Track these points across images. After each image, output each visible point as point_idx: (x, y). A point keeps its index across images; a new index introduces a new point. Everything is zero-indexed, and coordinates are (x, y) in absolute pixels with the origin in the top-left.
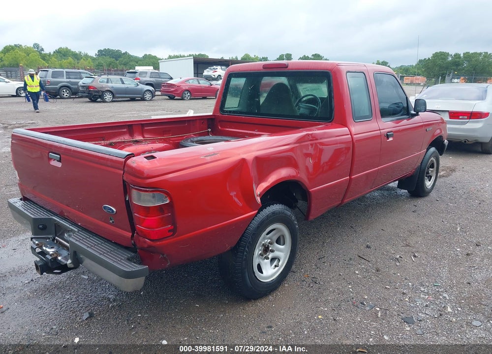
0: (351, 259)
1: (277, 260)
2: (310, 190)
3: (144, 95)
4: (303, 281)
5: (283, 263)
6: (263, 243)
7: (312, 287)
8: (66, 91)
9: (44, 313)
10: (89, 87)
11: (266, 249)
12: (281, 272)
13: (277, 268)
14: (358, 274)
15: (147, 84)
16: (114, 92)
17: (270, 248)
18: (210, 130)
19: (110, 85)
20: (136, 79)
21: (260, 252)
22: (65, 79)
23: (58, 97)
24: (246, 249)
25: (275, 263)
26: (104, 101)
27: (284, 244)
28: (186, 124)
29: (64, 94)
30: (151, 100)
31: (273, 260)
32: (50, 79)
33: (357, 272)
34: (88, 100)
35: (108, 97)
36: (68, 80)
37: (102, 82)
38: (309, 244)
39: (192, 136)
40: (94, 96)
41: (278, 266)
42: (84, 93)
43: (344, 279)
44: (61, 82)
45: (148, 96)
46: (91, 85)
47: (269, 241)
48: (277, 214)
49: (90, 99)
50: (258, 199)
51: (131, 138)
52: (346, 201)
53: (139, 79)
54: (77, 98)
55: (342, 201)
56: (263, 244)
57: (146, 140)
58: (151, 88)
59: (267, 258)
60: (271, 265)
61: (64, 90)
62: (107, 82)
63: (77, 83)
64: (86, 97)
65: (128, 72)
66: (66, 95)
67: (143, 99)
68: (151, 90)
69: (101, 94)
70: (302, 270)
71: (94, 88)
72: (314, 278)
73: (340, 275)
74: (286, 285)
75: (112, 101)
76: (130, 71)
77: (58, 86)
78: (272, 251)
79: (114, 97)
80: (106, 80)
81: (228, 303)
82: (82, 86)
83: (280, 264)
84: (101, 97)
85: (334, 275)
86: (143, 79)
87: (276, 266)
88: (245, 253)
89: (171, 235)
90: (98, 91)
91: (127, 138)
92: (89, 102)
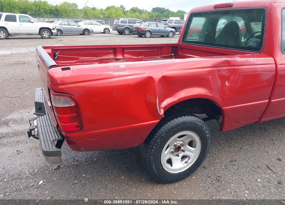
0: (258, 167)
1: (188, 158)
2: (223, 108)
3: (168, 34)
4: (209, 177)
5: (191, 162)
6: (175, 143)
7: (214, 184)
8: (127, 31)
9: (37, 159)
10: (138, 28)
11: (178, 149)
12: (189, 168)
13: (186, 164)
14: (259, 182)
15: (172, 28)
16: (152, 32)
17: (182, 149)
18: (173, 54)
19: (150, 27)
20: (166, 24)
21: (172, 150)
22: (127, 24)
23: (123, 34)
24: (154, 147)
25: (186, 160)
26: (146, 37)
27: (195, 147)
28: (156, 50)
29: (126, 32)
30: (172, 37)
31: (184, 157)
32: (120, 24)
33: (259, 180)
34: (137, 36)
35: (148, 34)
36: (129, 24)
37: (146, 26)
38: (229, 148)
39: (159, 58)
40: (141, 34)
41: (187, 163)
42: (136, 32)
43: (245, 184)
44: (126, 25)
45: (171, 34)
46: (139, 27)
47: (182, 142)
48: (186, 123)
49: (139, 35)
50: (162, 112)
51: (114, 57)
52: (264, 120)
53: (168, 24)
54: (132, 35)
55: (260, 119)
56: (175, 145)
57: (123, 59)
58: (173, 30)
59: (178, 156)
60: (182, 161)
61: (127, 30)
62: (149, 26)
63: (132, 26)
64: (137, 34)
65: (162, 20)
66: (127, 33)
67: (168, 36)
68: (173, 31)
69: (144, 32)
70: (213, 168)
71: (141, 29)
72: (219, 176)
73: (242, 179)
74: (194, 177)
75: (150, 37)
76: (164, 19)
77: (123, 28)
78: (183, 151)
79: (151, 35)
80: (148, 25)
81: (144, 181)
82: (135, 28)
83: (189, 161)
84: (144, 34)
85: (238, 177)
86: (170, 24)
87: (186, 162)
88: (153, 150)
89: (79, 130)
90: (143, 31)
91: (112, 56)
92: (138, 37)
